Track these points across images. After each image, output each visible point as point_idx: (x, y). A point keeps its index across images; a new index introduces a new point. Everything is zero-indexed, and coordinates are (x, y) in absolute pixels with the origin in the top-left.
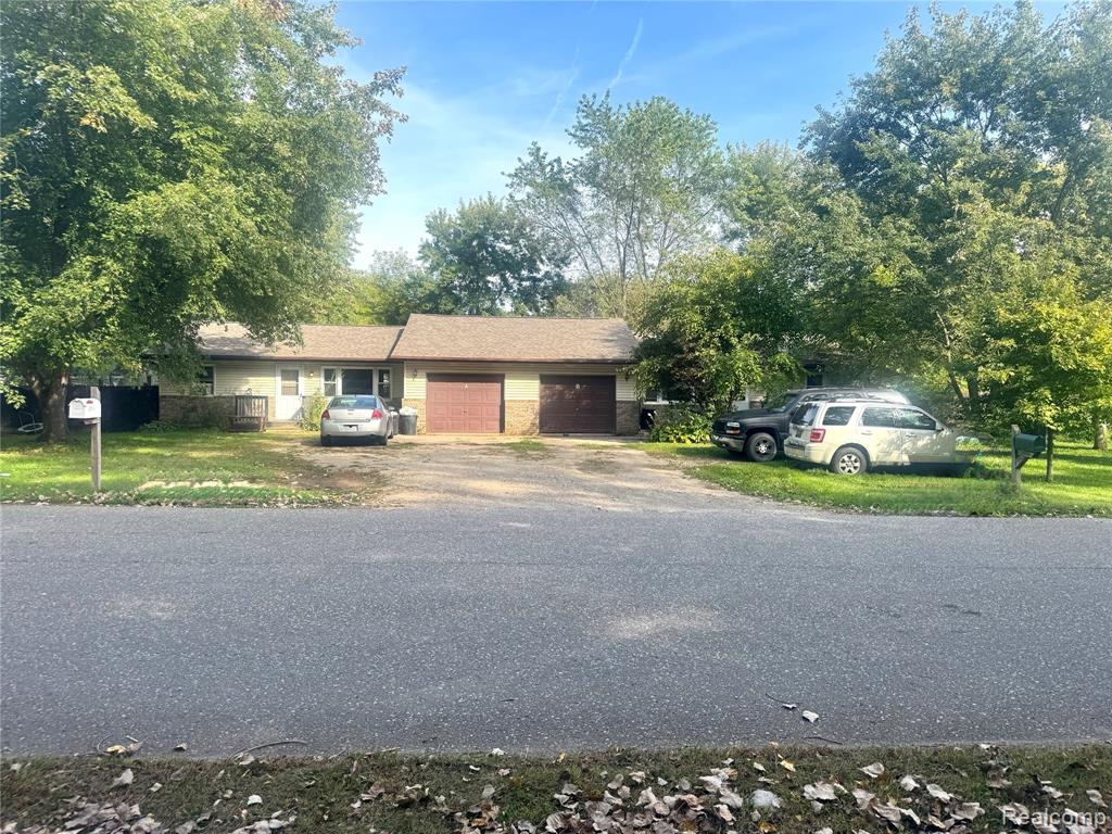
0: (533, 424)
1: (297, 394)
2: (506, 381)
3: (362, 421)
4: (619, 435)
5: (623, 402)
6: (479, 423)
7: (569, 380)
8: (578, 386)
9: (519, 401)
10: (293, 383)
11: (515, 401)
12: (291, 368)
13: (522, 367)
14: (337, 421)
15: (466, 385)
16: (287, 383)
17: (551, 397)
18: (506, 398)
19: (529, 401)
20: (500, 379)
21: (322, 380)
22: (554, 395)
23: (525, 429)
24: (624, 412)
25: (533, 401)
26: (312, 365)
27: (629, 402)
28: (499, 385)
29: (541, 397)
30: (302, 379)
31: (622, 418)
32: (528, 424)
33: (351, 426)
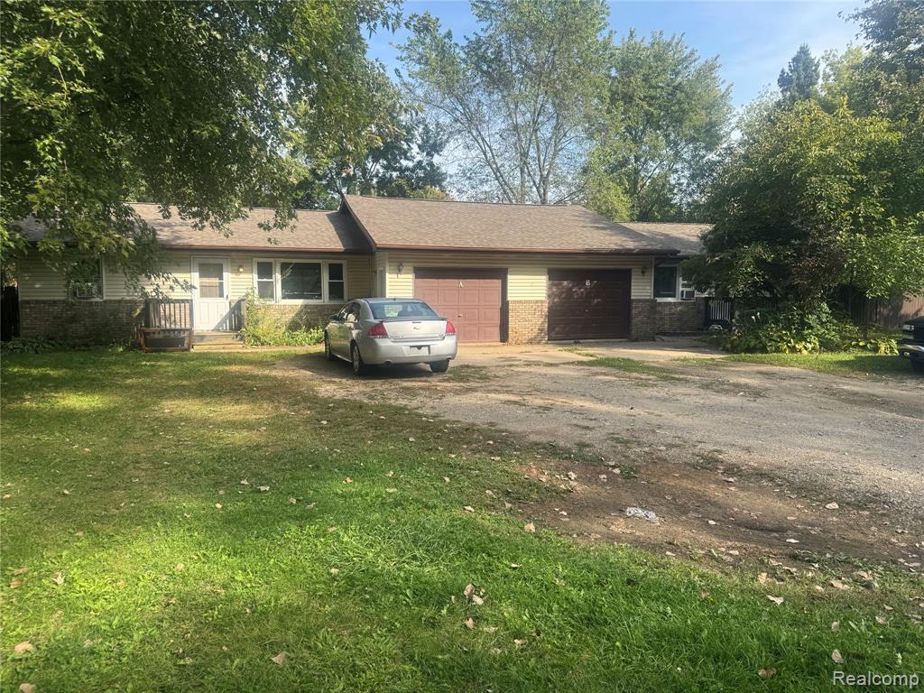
0: (541, 330)
1: (221, 295)
2: (509, 277)
3: (433, 339)
4: (636, 340)
5: (639, 301)
6: (476, 329)
7: (577, 275)
8: (588, 283)
9: (526, 302)
10: (215, 281)
11: (521, 302)
12: (212, 261)
13: (527, 259)
14: (397, 340)
15: (461, 283)
16: (206, 280)
17: (559, 296)
18: (509, 298)
19: (537, 302)
20: (501, 274)
21: (256, 276)
22: (561, 293)
23: (531, 335)
24: (640, 312)
25: (542, 302)
26: (239, 257)
27: (647, 300)
28: (498, 283)
29: (549, 296)
30: (228, 276)
31: (637, 319)
32: (536, 330)
33: (419, 347)
